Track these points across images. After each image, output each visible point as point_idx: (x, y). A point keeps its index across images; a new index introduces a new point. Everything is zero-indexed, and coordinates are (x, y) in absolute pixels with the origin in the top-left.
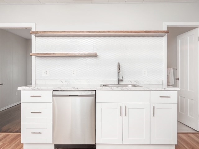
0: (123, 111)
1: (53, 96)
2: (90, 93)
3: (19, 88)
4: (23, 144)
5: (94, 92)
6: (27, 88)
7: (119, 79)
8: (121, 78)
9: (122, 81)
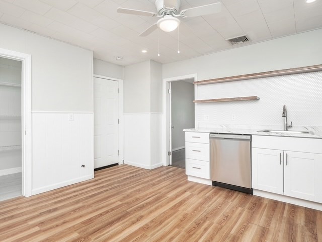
0: (284, 159)
1: (210, 138)
2: (244, 137)
3: (184, 130)
4: (187, 175)
5: (249, 136)
6: (190, 130)
7: (287, 124)
8: (289, 124)
9: (291, 126)
